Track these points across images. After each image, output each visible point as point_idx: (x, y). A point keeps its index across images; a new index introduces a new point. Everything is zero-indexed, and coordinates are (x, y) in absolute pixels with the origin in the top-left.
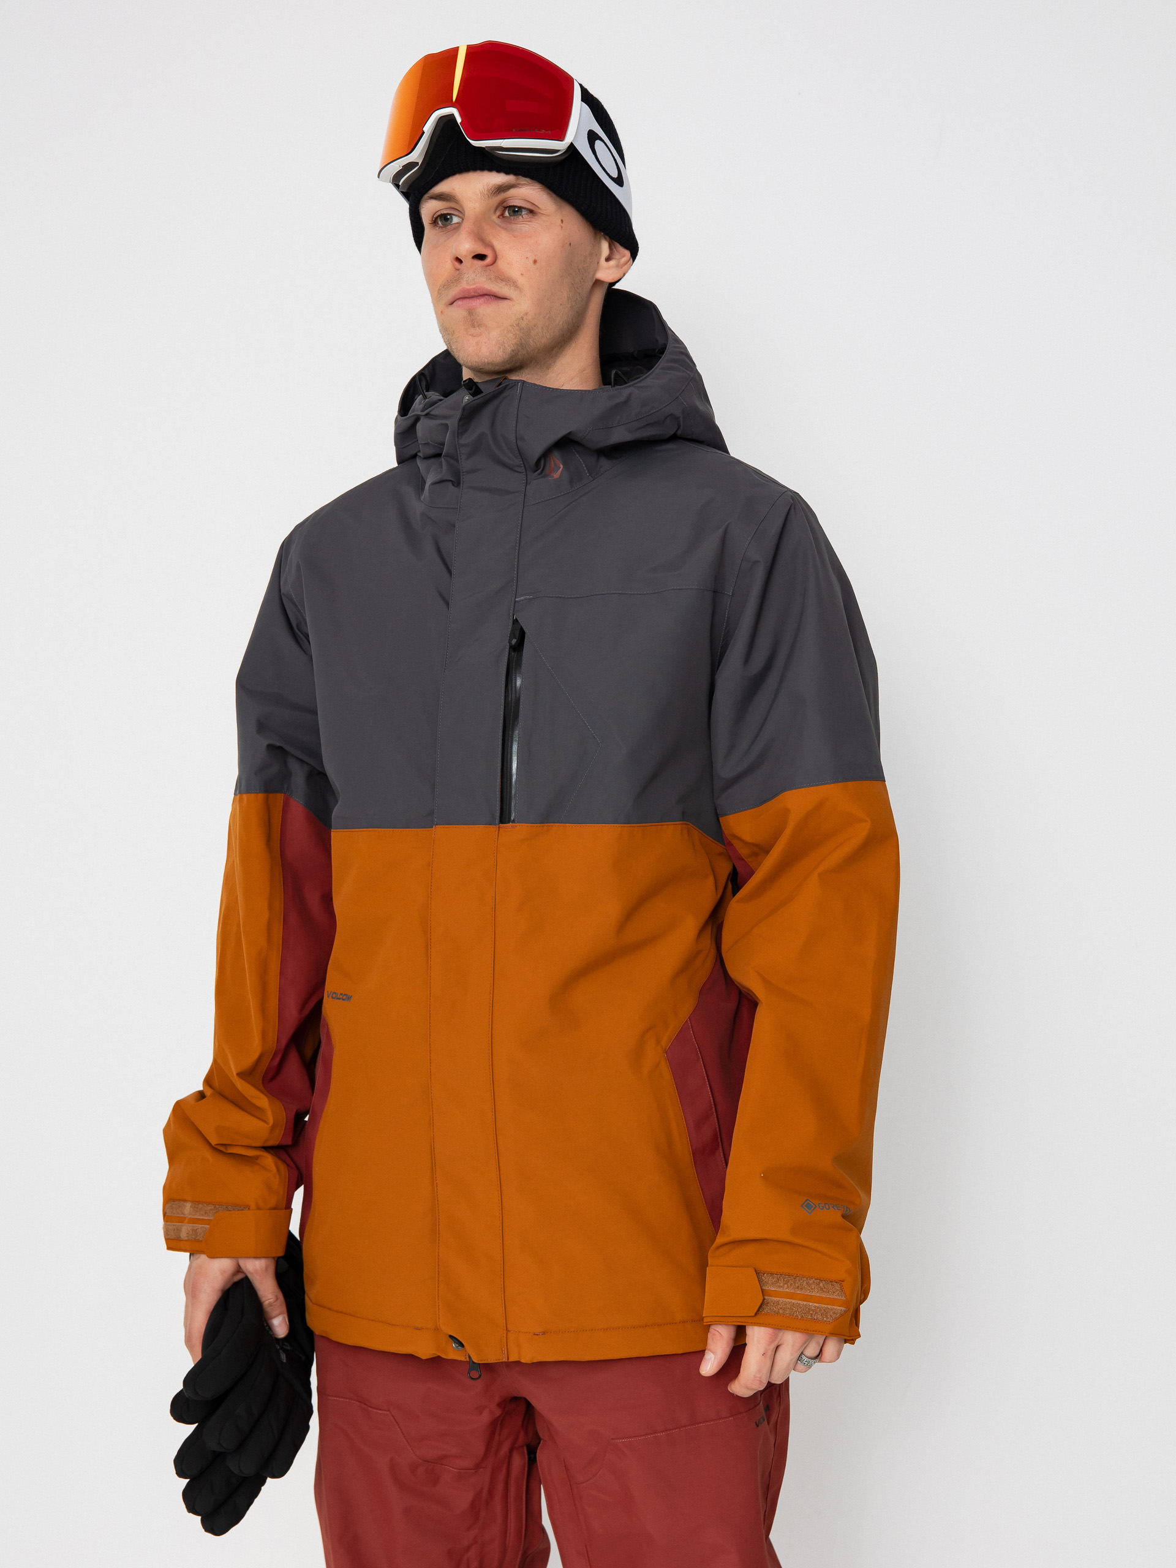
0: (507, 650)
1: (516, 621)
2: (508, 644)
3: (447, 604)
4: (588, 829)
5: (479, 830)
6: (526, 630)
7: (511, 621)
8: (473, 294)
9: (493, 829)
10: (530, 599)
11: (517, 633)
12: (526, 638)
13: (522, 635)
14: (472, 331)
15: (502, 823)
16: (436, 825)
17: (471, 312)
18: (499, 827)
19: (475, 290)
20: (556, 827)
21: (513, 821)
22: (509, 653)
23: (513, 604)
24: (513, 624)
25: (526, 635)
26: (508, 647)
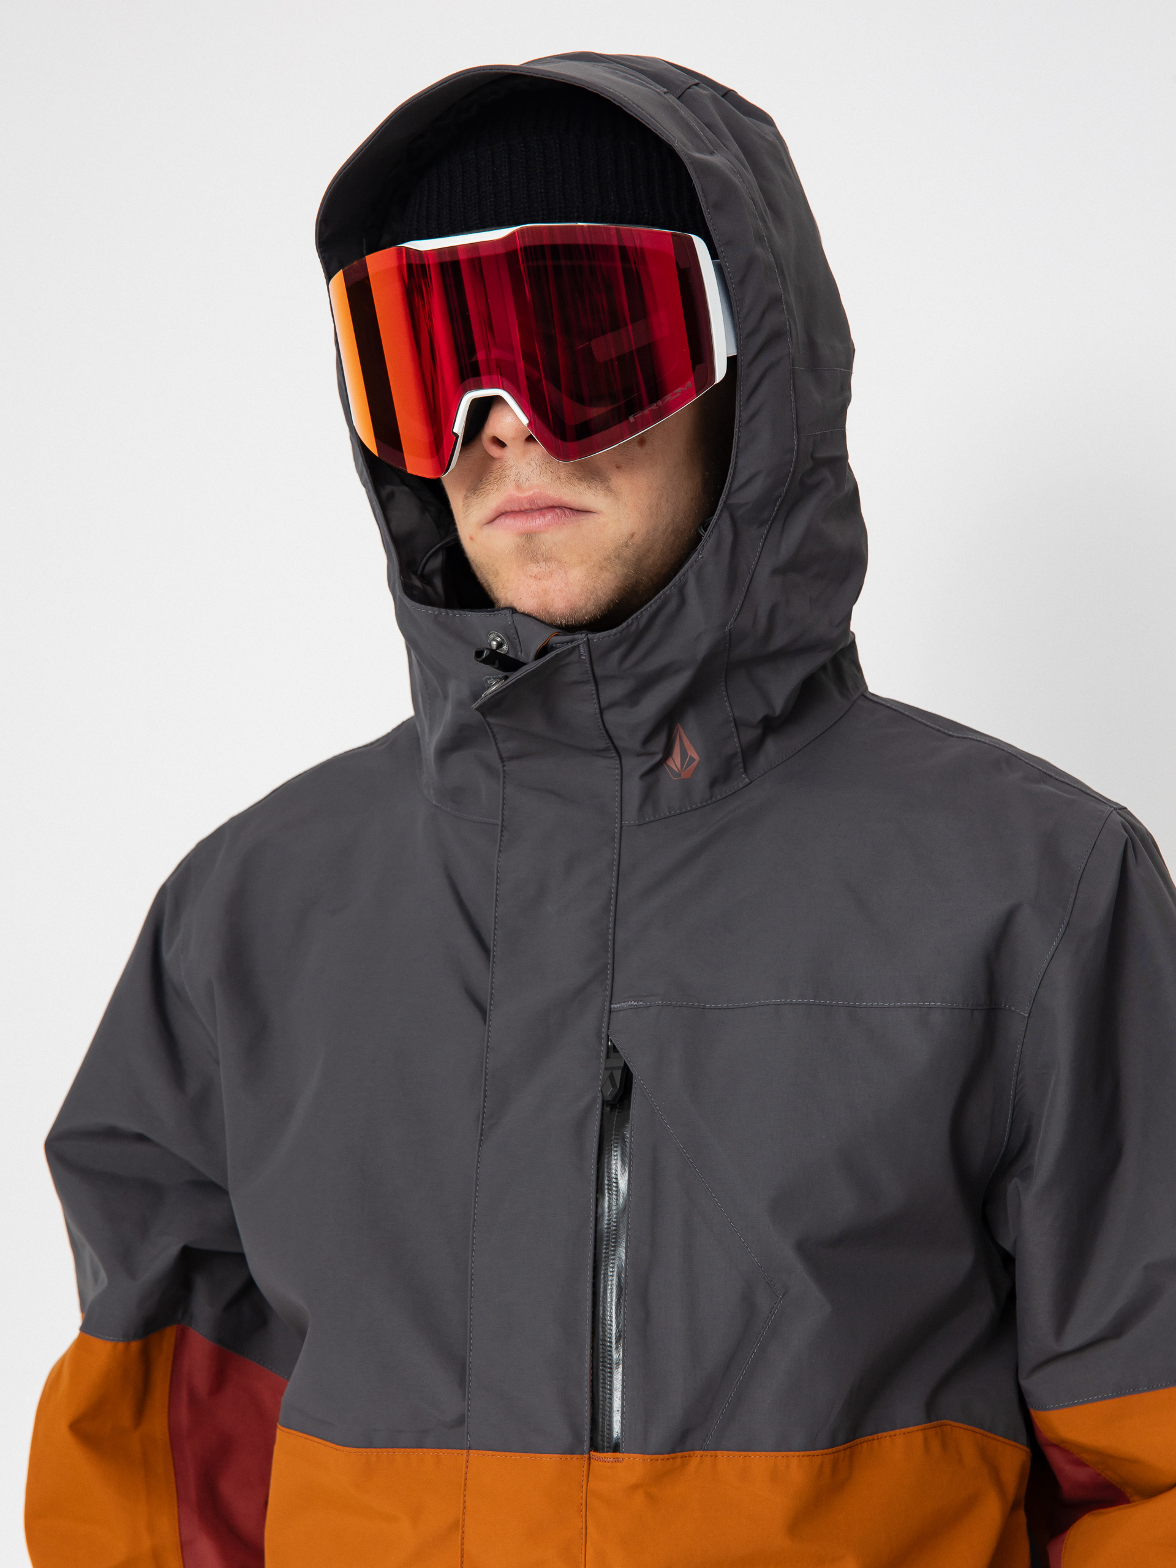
0: (599, 1106)
1: (612, 1051)
2: (600, 1094)
3: (483, 1011)
4: (760, 1462)
5: (549, 1461)
6: (634, 1070)
7: (604, 1049)
8: (527, 506)
9: (576, 1461)
10: (637, 1008)
11: (618, 1075)
12: (634, 1086)
13: (627, 1076)
14: (534, 569)
15: (596, 1450)
16: (470, 1448)
17: (529, 536)
18: (589, 1458)
19: (531, 500)
20: (697, 1461)
21: (616, 1448)
22: (603, 1109)
23: (606, 1015)
24: (608, 1057)
25: (634, 1081)
26: (599, 1100)
